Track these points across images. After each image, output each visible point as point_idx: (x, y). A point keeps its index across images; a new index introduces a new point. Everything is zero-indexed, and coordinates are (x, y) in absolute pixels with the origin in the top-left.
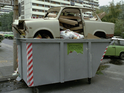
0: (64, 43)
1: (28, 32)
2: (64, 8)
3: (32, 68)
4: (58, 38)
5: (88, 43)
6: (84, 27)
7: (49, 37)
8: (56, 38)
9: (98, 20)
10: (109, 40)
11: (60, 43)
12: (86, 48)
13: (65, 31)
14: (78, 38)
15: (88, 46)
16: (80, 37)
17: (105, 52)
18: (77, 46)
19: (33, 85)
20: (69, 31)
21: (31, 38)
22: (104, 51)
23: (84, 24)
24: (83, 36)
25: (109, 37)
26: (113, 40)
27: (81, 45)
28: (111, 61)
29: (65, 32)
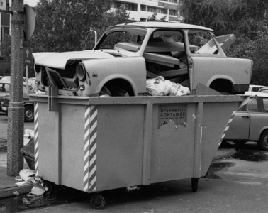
0: (154, 104)
1: (90, 84)
2: (154, 29)
3: (96, 155)
4: (143, 94)
5: (197, 104)
6: (191, 70)
7: (127, 94)
8: (139, 94)
9: (218, 54)
10: (238, 97)
11: (145, 105)
12: (194, 116)
13: (154, 80)
14: (179, 94)
15: (196, 110)
16: (182, 92)
17: (229, 124)
18: (176, 111)
19: (95, 189)
20: (161, 79)
21: (94, 95)
22: (228, 120)
23: (191, 64)
24: (188, 89)
25: (239, 91)
26: (246, 97)
27: (184, 108)
28: (236, 154)
29: (155, 83)
